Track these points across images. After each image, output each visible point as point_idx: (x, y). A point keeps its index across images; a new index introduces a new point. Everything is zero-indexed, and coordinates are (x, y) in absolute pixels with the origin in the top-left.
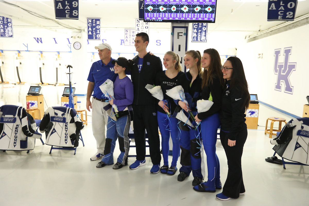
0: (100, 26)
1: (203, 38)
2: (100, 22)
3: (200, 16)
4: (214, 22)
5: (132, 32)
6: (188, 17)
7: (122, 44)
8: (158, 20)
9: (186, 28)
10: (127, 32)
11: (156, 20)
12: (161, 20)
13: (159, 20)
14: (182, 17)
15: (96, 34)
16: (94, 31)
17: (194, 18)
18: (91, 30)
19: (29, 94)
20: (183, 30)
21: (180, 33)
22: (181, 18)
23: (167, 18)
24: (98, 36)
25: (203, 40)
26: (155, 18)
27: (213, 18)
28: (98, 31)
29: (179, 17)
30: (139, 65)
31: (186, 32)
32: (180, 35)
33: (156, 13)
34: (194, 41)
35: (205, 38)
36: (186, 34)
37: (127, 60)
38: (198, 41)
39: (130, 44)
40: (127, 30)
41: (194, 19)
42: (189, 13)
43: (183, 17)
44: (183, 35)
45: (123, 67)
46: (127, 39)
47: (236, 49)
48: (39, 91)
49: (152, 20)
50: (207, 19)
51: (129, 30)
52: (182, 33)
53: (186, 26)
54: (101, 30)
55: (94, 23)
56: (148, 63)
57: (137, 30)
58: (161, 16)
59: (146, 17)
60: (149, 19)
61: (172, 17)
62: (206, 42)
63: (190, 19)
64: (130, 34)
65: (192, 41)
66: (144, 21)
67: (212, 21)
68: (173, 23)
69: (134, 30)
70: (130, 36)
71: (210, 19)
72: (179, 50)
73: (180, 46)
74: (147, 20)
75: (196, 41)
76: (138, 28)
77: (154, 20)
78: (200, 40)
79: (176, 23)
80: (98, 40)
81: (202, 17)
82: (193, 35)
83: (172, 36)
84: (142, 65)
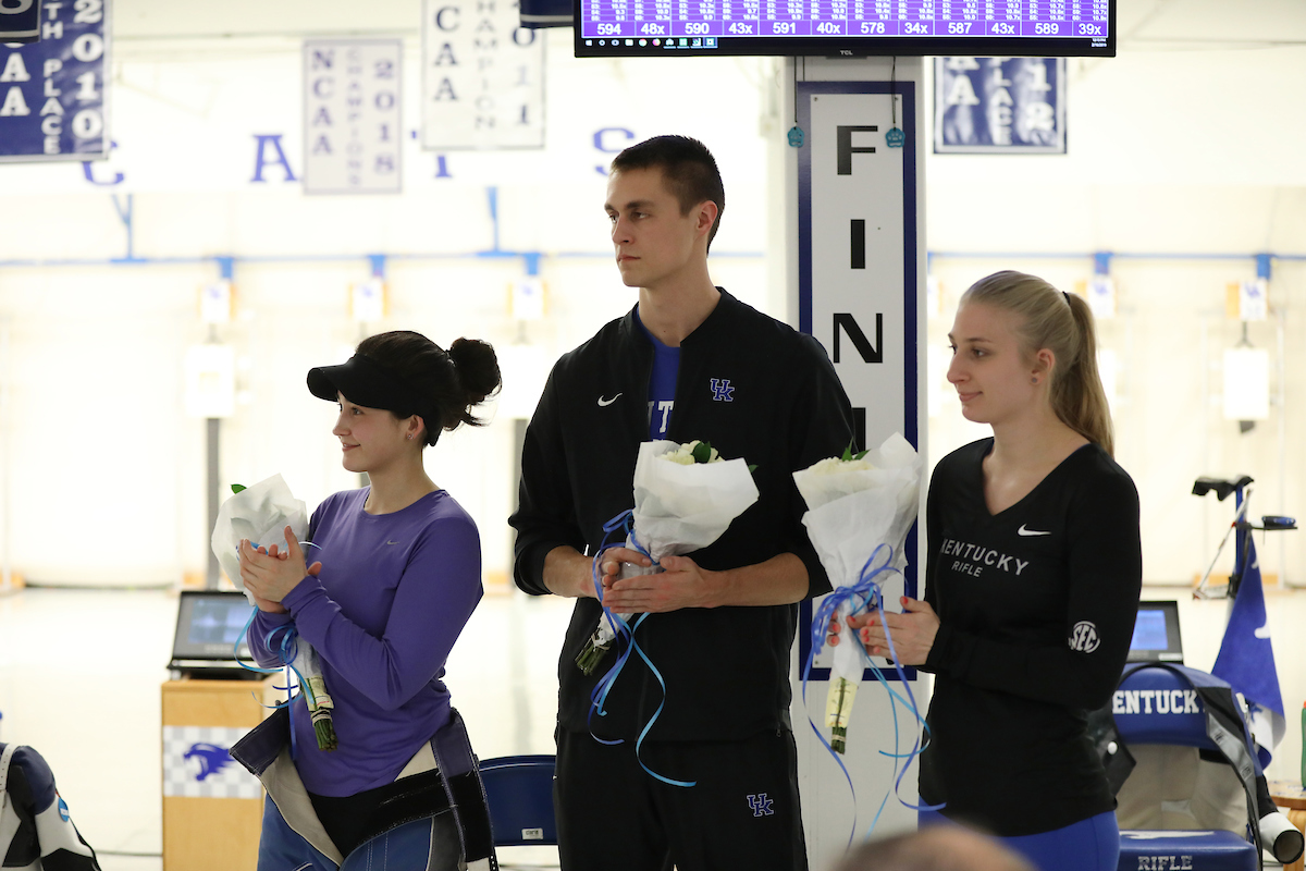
0: (101, 36)
1: (1034, 117)
2: (102, 9)
3: (1000, 6)
4: (1109, 50)
5: (369, 71)
6: (913, 17)
7: (267, 172)
8: (683, 43)
9: (900, 97)
10: (323, 72)
11: (670, 42)
12: (711, 43)
13: (690, 41)
14: (871, 15)
15: (72, 109)
16: (48, 85)
17: (960, 26)
18: (22, 76)
20: (880, 110)
21: (854, 135)
22: (860, 22)
23: (753, 23)
24: (88, 128)
25: (1035, 139)
26: (659, 24)
27: (1097, 24)
28: (87, 80)
29: (843, 18)
30: (652, 404)
31: (899, 125)
32: (854, 144)
34: (959, 141)
35: (1054, 118)
36: (906, 138)
37: (432, 345)
38: (990, 142)
39: (355, 180)
40: (324, 49)
41: (957, 30)
43: (876, 18)
44: (884, 141)
45: (401, 414)
46: (322, 129)
49: (636, 41)
50: (1057, 29)
51: (340, 56)
52: (874, 129)
53: (903, 75)
54: (110, 70)
55: (53, 15)
56: (722, 390)
57: (438, 63)
58: (709, 11)
59: (595, 19)
60: (615, 34)
61: (794, 17)
62: (1065, 152)
63: (924, 28)
64: (355, 86)
65: (940, 147)
66: (582, 50)
67: (1093, 45)
68: (800, 59)
69: (389, 53)
70: (355, 102)
71: (1078, 28)
72: (858, 261)
73: (858, 228)
74: (602, 43)
75: (970, 143)
76: (447, 46)
77: (657, 43)
78: (1007, 131)
79: (823, 58)
80: (87, 164)
81: (1019, 18)
82: (947, 90)
83: (794, 151)
84: (671, 404)
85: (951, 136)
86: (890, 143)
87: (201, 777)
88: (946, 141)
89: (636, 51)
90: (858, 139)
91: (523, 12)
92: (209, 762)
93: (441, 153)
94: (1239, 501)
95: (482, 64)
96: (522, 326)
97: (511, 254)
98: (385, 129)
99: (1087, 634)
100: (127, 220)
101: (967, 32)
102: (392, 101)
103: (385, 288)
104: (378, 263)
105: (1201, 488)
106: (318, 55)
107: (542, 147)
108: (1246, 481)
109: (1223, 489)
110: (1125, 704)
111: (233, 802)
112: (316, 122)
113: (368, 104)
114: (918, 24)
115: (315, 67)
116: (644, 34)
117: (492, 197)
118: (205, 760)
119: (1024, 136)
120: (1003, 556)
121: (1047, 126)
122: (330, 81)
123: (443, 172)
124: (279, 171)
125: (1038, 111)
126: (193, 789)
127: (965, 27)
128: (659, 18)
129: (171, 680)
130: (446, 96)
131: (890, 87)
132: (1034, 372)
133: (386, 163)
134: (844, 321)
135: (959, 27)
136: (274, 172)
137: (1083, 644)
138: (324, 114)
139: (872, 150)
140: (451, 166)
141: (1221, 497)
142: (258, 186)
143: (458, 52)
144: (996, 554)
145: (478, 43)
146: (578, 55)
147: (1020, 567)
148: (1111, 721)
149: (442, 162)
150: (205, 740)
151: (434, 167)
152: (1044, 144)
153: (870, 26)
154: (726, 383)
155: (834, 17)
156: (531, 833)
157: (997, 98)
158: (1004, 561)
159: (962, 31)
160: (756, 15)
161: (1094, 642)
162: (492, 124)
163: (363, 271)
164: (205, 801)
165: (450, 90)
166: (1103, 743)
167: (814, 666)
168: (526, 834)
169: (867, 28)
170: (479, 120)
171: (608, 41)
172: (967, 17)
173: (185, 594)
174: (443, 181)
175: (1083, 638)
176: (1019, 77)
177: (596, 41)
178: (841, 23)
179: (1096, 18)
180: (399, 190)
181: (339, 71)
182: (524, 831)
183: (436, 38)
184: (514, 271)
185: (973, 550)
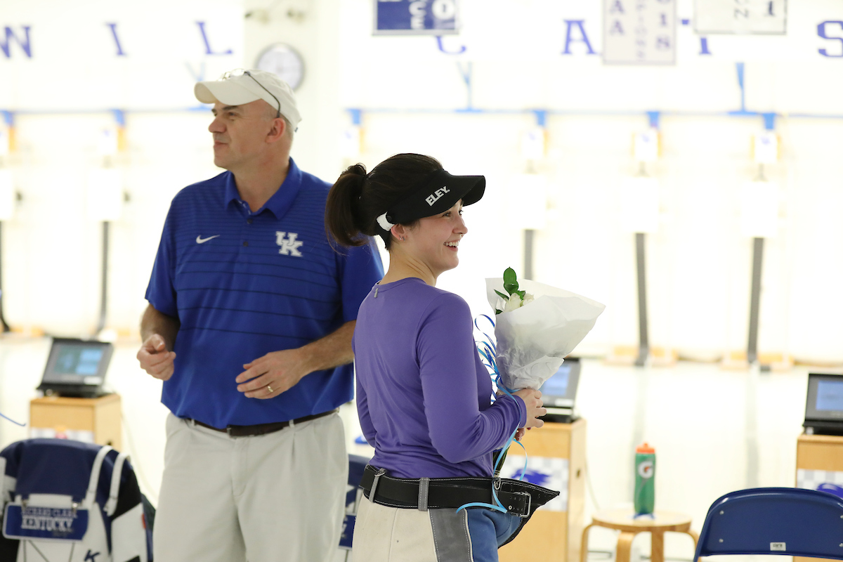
7: (573, 47)
19: (45, 387)
24: (444, 11)
39: (641, 54)
46: (617, 16)
48: (102, 369)
80: (439, 38)
93: (703, 36)
96: (761, 167)
97: (754, 114)
98: (663, 17)
100: (467, 80)
103: (660, 137)
104: (654, 117)
107: (784, 33)
112: (612, 11)
117: (740, 70)
123: (705, 49)
124: (584, 47)
133: (664, 43)
136: (578, 47)
138: (618, 5)
140: (711, 46)
142: (567, 57)
149: (704, 43)
151: (698, 47)
156: (777, 546)
162: (746, 14)
163: (643, 122)
168: (773, 547)
170: (737, 11)
174: (705, 57)
180: (673, 63)
182: (772, 544)
184: (757, 125)
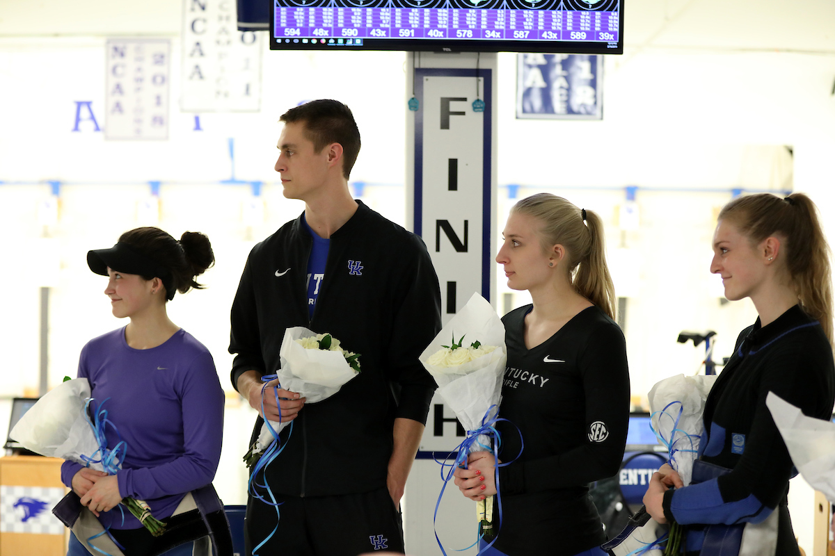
1: (582, 95)
3: (548, 22)
4: (619, 50)
5: (149, 60)
6: (491, 27)
7: (81, 125)
8: (340, 42)
9: (482, 79)
10: (118, 60)
11: (332, 41)
12: (358, 42)
13: (345, 41)
14: (463, 25)
17: (522, 33)
20: (470, 88)
21: (452, 103)
22: (456, 30)
23: (386, 29)
25: (582, 110)
26: (325, 29)
27: (611, 33)
29: (445, 27)
30: (310, 275)
31: (481, 97)
32: (451, 109)
33: (330, 10)
34: (533, 111)
35: (595, 96)
36: (486, 106)
38: (553, 112)
39: (138, 131)
40: (120, 45)
41: (520, 36)
42: (497, 7)
43: (466, 27)
44: (471, 108)
45: (147, 277)
46: (117, 98)
47: (791, 152)
49: (310, 40)
50: (585, 36)
51: (130, 51)
52: (465, 99)
53: (484, 65)
56: (355, 268)
57: (192, 55)
58: (358, 21)
59: (283, 25)
60: (296, 35)
61: (413, 26)
62: (602, 119)
63: (498, 34)
64: (139, 69)
65: (520, 114)
66: (274, 46)
67: (608, 47)
68: (417, 53)
69: (161, 48)
70: (139, 80)
71: (598, 35)
72: (453, 185)
73: (453, 164)
74: (288, 41)
75: (540, 112)
76: (198, 44)
77: (323, 41)
78: (564, 105)
79: (431, 53)
81: (560, 29)
82: (525, 77)
83: (412, 113)
84: (322, 276)
85: (528, 107)
86: (475, 108)
87: (24, 520)
88: (524, 111)
89: (309, 46)
90: (454, 106)
91: (239, 20)
92: (30, 510)
93: (197, 114)
94: (708, 346)
95: (221, 56)
96: (249, 230)
97: (242, 182)
98: (158, 98)
99: (600, 430)
101: (526, 37)
102: (164, 80)
103: (160, 203)
104: (155, 187)
105: (683, 339)
106: (116, 49)
107: (259, 110)
108: (712, 334)
109: (697, 339)
110: (628, 478)
111: (45, 537)
112: (114, 92)
113: (147, 83)
114: (494, 32)
115: (114, 57)
116: (315, 35)
117: (231, 145)
118: (27, 509)
119: (575, 108)
120: (533, 374)
121: (590, 102)
122: (123, 66)
123: (198, 127)
124: (91, 125)
125: (585, 92)
126: (19, 528)
127: (525, 33)
128: (325, 25)
129: (6, 455)
130: (197, 76)
131: (476, 73)
132: (551, 259)
133: (159, 121)
134: (443, 225)
135: (520, 34)
136: (86, 125)
137: (598, 436)
138: (119, 88)
139: (463, 113)
140: (202, 124)
141: (696, 344)
142: (76, 133)
143: (204, 47)
144: (528, 374)
145: (218, 42)
146: (272, 48)
147: (543, 382)
148: (618, 489)
149: (197, 119)
150: (27, 495)
151: (193, 124)
152: (588, 113)
153: (463, 33)
154: (358, 263)
155: (439, 26)
157: (558, 83)
158: (533, 378)
159: (523, 37)
160: (388, 24)
161: (605, 434)
162: (226, 95)
163: (147, 191)
164: (27, 536)
165: (200, 73)
166: (613, 504)
167: (421, 450)
169: (461, 34)
170: (218, 93)
171: (292, 40)
172: (526, 28)
173: (16, 400)
174: (198, 132)
175: (597, 432)
176: (573, 70)
177: (283, 40)
178: (444, 30)
179: (610, 29)
180: (167, 138)
181: (129, 60)
183: (191, 38)
184: (247, 191)
185: (514, 372)
